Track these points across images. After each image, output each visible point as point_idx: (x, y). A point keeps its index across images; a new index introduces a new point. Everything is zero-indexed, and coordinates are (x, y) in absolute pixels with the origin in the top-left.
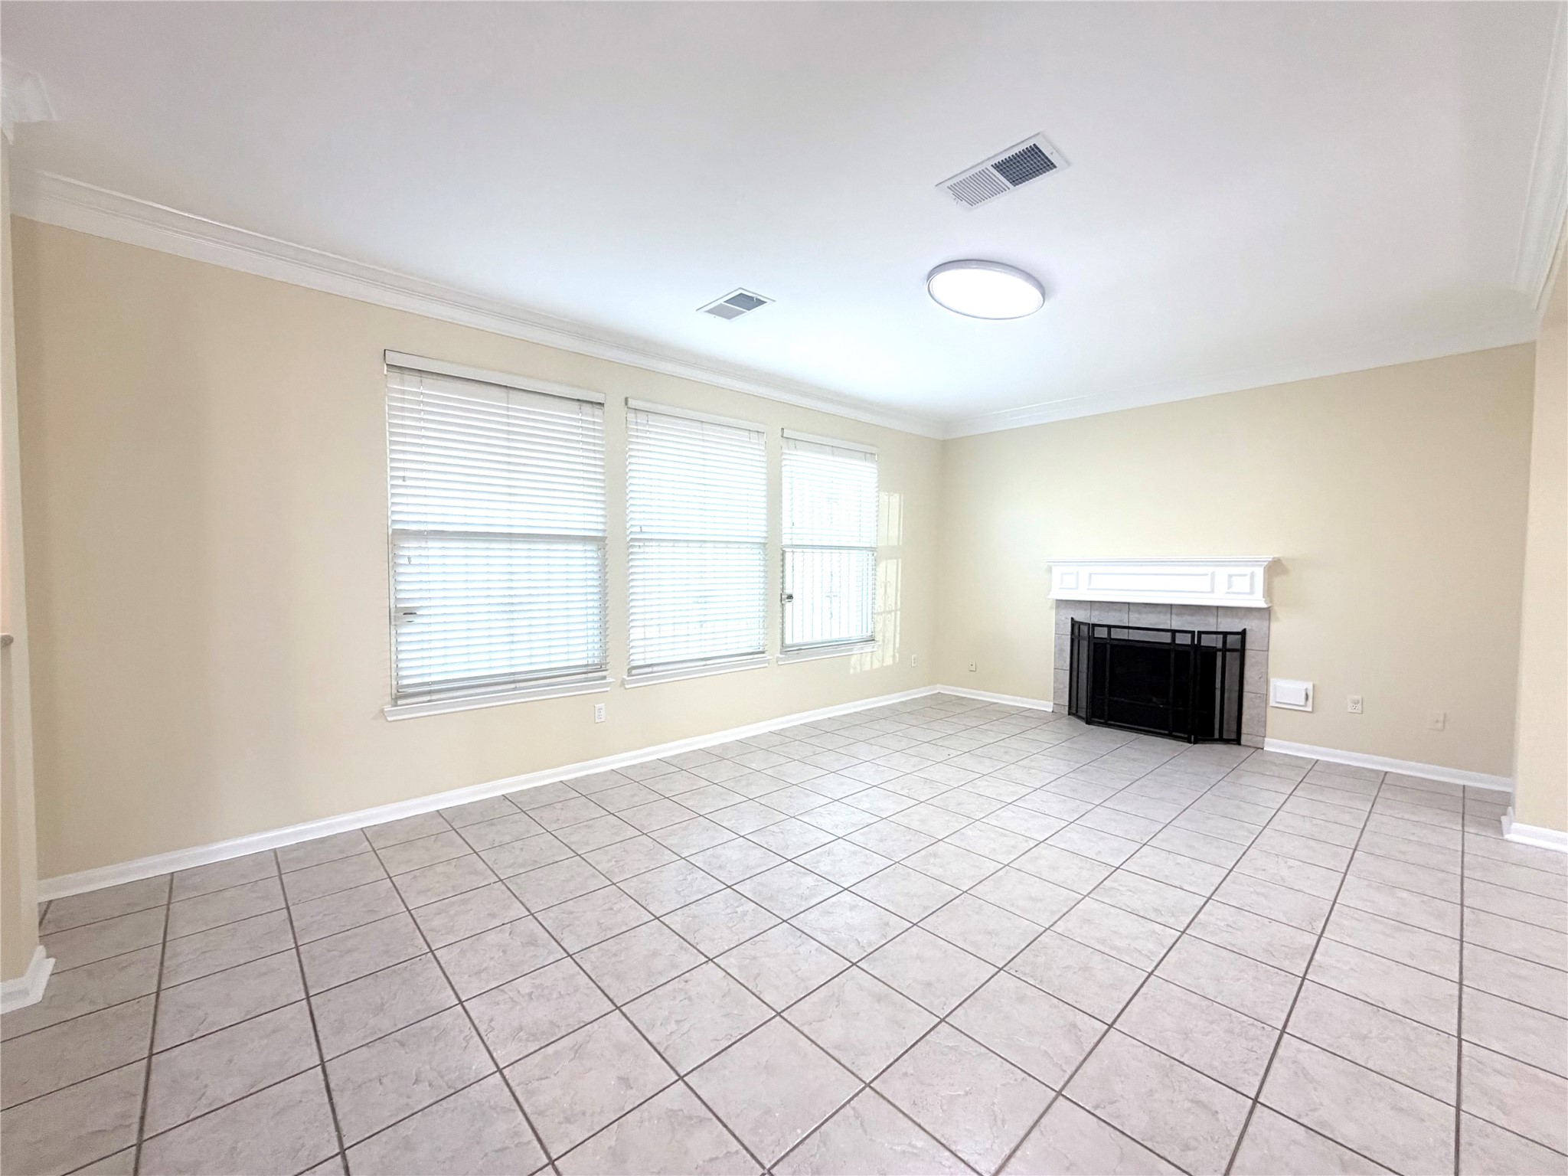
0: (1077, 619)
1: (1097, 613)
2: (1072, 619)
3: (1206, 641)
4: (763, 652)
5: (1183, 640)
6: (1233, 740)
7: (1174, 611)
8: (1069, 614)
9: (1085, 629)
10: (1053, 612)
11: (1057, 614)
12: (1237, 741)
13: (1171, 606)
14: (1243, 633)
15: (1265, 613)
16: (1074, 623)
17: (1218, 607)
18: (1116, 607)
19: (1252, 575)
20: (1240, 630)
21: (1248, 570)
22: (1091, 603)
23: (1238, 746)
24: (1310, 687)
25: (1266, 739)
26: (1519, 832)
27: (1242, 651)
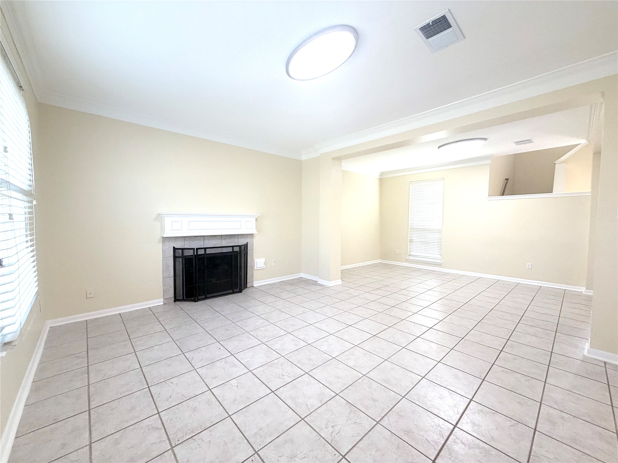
0: (176, 247)
1: (188, 242)
2: (173, 247)
7: (223, 238)
8: (171, 245)
10: (161, 245)
11: (163, 245)
12: (246, 286)
13: (222, 236)
14: (247, 244)
16: (175, 249)
18: (198, 238)
19: (253, 221)
21: (251, 219)
22: (184, 238)
25: (254, 283)
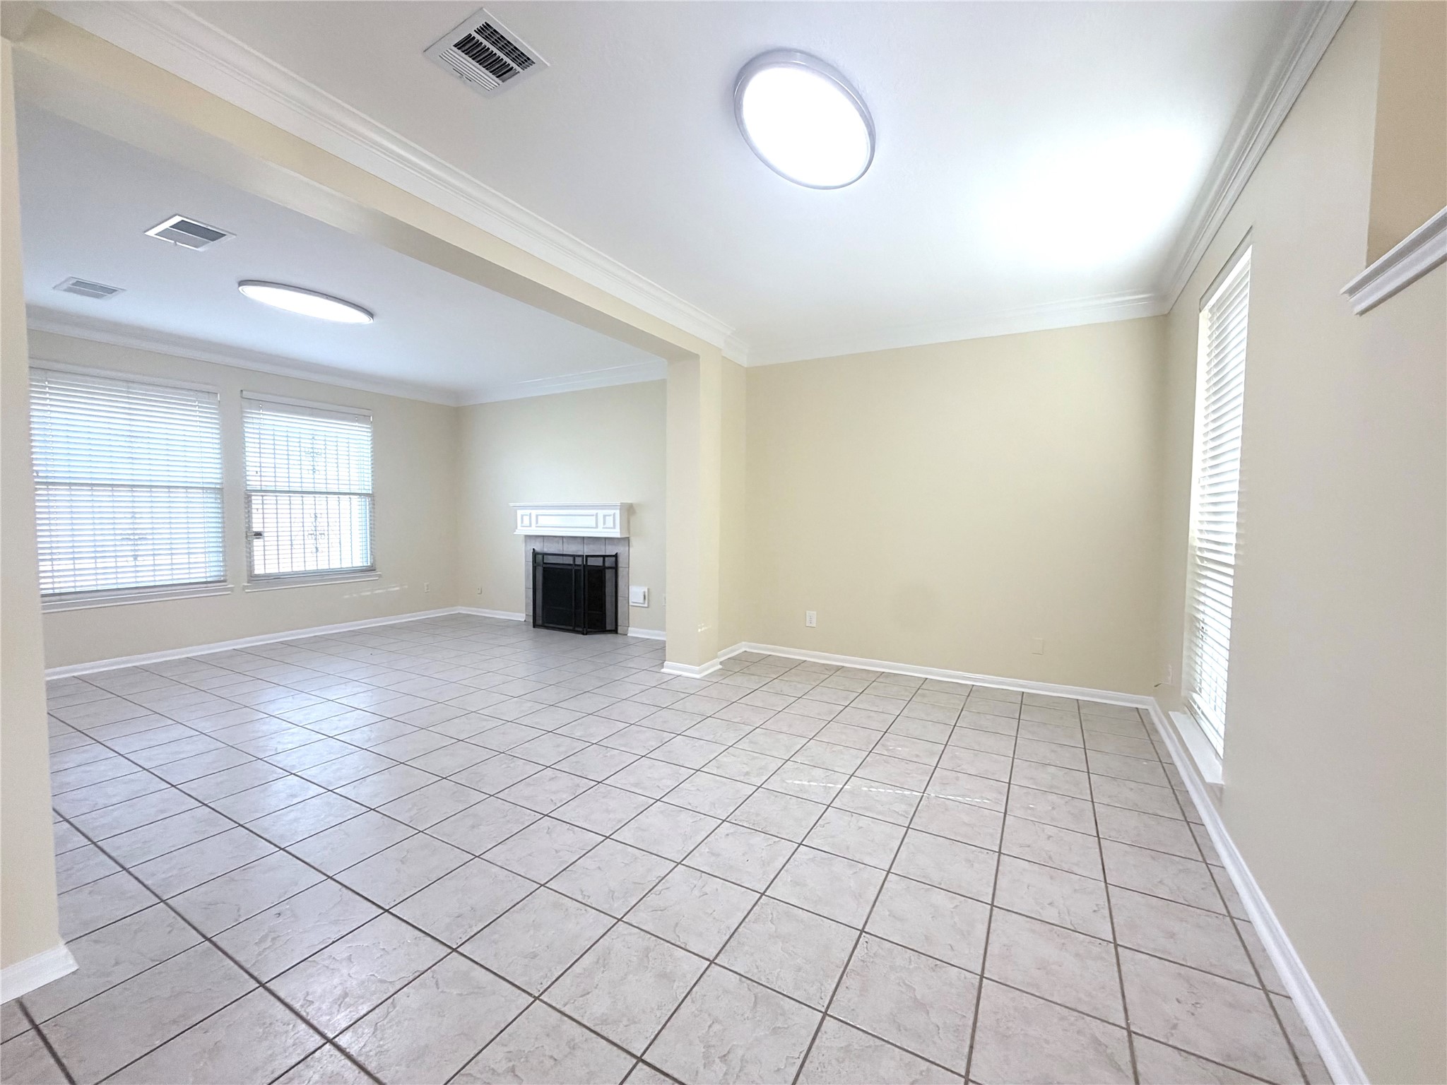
0: (538, 549)
1: (546, 544)
2: (534, 549)
3: (591, 562)
4: (224, 581)
5: (579, 561)
6: (614, 631)
7: (585, 541)
8: (532, 547)
9: (540, 556)
10: (523, 546)
11: (526, 546)
12: (615, 631)
13: (583, 538)
14: (616, 556)
15: (626, 541)
16: (535, 554)
17: (605, 538)
19: (614, 515)
20: (614, 554)
21: (611, 512)
22: (544, 538)
23: (615, 635)
24: (646, 591)
25: (630, 628)
26: (670, 668)
27: (615, 568)
